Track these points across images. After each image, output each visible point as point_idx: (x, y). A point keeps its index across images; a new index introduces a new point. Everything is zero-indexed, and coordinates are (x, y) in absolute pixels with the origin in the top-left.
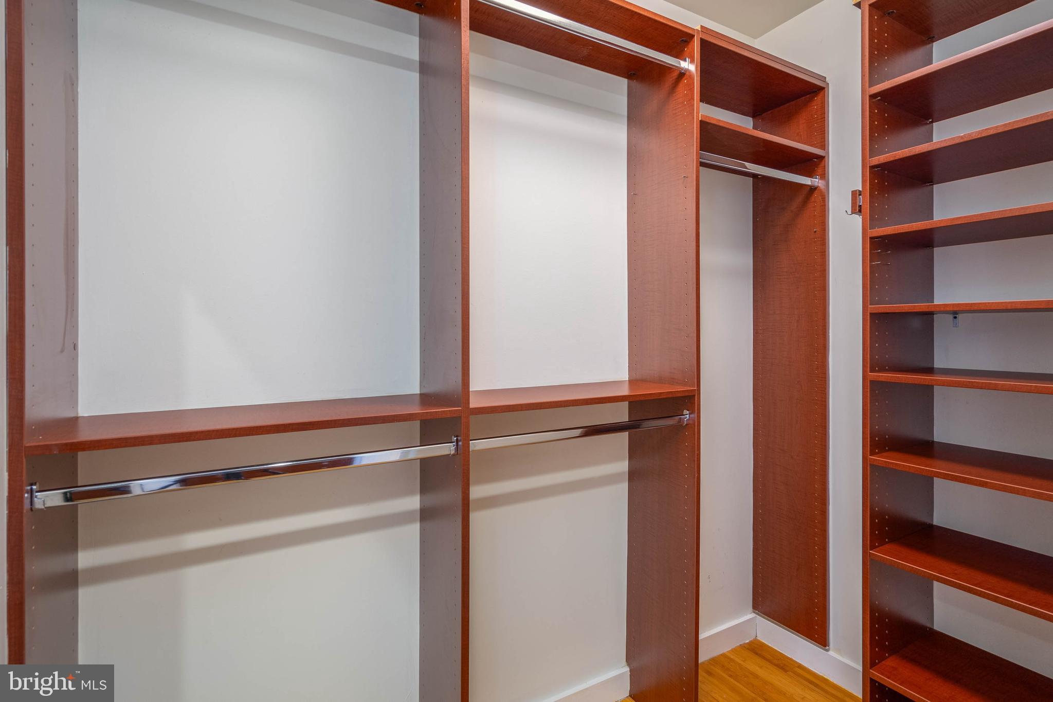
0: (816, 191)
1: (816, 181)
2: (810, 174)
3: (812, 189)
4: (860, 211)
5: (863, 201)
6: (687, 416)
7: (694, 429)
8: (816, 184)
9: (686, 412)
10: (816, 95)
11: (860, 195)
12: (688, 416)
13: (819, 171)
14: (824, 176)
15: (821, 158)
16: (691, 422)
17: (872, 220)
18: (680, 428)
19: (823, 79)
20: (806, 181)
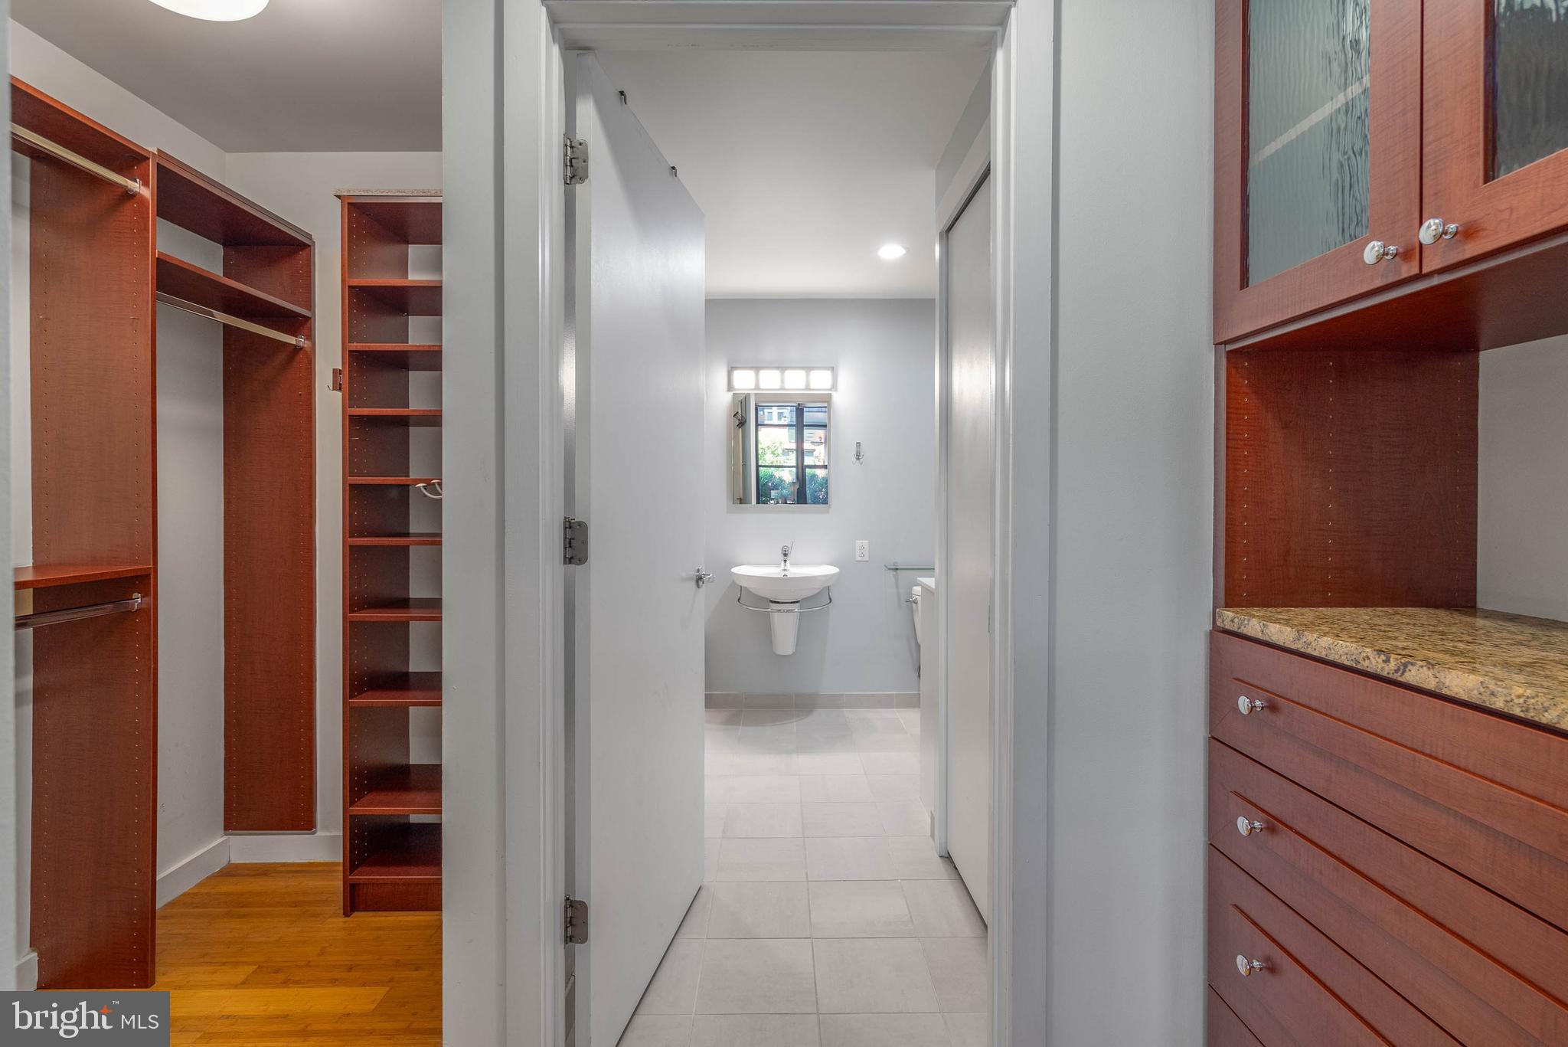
0: (302, 352)
1: (301, 341)
2: (294, 333)
3: (297, 349)
4: (340, 389)
5: (344, 380)
6: (137, 600)
7: (149, 616)
8: (301, 344)
9: (135, 595)
10: (302, 250)
11: (340, 374)
12: (139, 600)
13: (305, 330)
14: (310, 337)
15: (307, 319)
16: (144, 606)
17: (351, 400)
18: (130, 614)
19: (309, 237)
20: (291, 340)
